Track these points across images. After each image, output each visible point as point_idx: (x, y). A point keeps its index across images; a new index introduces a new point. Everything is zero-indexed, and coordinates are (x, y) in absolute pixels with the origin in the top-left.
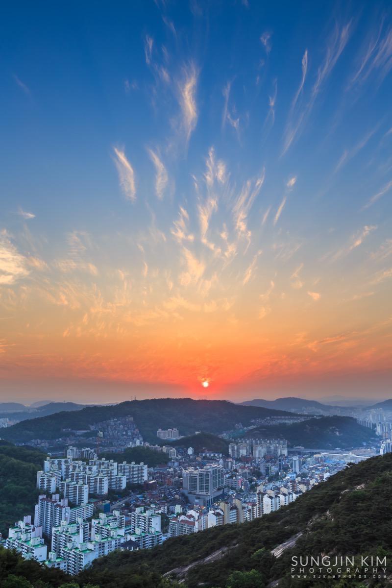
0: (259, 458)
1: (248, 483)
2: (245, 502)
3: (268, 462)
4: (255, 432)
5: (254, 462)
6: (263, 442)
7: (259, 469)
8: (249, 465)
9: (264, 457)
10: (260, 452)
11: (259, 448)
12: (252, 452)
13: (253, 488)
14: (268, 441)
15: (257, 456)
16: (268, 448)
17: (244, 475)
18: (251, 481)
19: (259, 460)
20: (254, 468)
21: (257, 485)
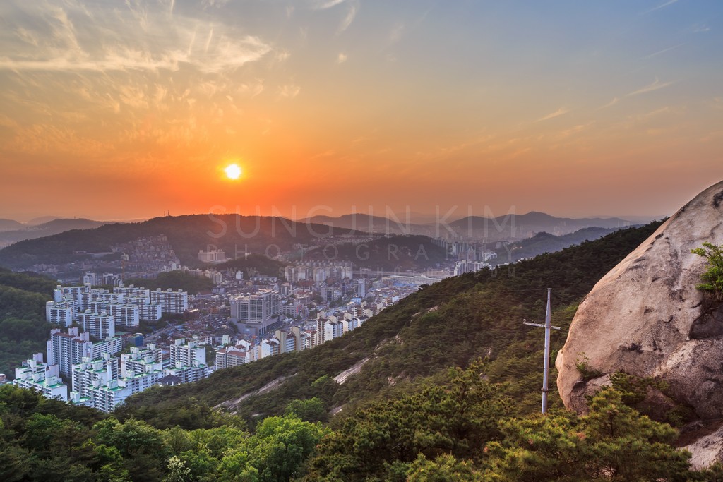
0: (320, 282)
1: (307, 309)
2: (304, 330)
3: (330, 286)
4: (317, 253)
5: (315, 286)
6: (325, 264)
7: (320, 294)
8: (309, 290)
9: (326, 281)
10: (321, 275)
11: (321, 271)
12: (312, 275)
13: (313, 315)
14: (331, 264)
15: (318, 279)
16: (332, 270)
17: (302, 300)
18: (310, 307)
19: (320, 284)
20: (315, 292)
21: (317, 311)
